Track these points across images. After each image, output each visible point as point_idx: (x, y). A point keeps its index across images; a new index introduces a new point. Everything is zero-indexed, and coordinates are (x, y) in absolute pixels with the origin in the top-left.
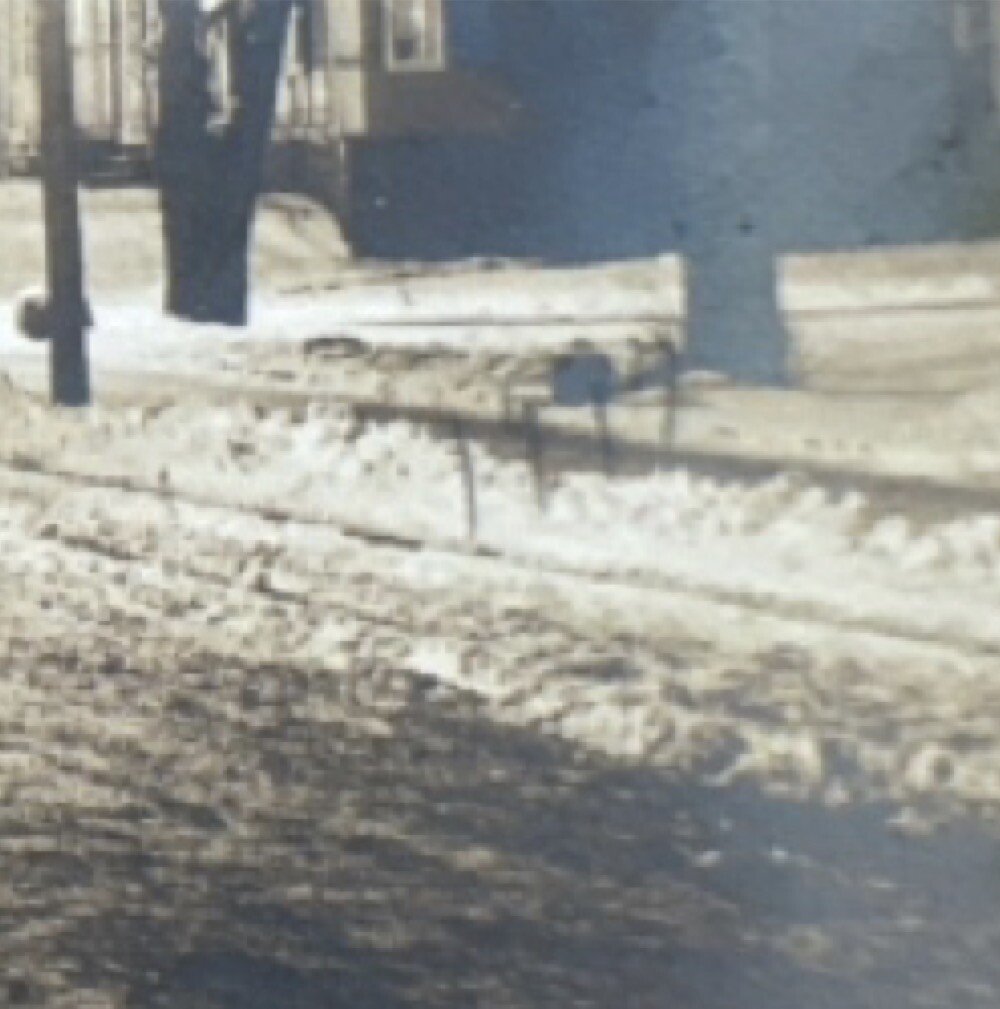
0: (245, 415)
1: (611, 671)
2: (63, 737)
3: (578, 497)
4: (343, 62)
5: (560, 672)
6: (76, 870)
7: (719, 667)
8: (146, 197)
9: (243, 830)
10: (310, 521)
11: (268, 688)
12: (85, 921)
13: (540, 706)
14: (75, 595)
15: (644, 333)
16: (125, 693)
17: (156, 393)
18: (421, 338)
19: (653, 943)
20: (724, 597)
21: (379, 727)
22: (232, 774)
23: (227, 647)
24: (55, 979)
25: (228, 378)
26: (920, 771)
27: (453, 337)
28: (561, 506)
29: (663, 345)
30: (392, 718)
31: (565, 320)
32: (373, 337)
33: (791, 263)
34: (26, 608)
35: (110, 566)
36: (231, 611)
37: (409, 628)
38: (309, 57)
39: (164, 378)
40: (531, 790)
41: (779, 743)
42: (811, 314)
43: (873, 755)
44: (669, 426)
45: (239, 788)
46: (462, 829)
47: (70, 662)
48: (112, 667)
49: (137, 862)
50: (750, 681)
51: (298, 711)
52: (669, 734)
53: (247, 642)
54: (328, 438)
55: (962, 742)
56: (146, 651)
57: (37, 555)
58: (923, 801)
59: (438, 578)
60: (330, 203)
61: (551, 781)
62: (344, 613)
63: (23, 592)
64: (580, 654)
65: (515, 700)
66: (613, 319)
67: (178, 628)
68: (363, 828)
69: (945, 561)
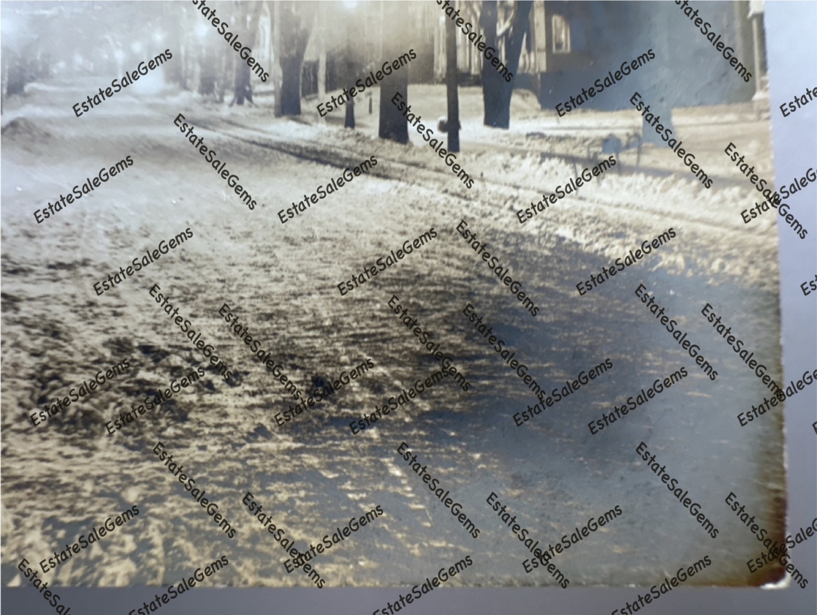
0: (509, 157)
1: (619, 235)
2: (448, 255)
3: (610, 182)
4: (539, 50)
5: (604, 235)
6: (452, 297)
7: (653, 234)
8: (479, 90)
10: (526, 188)
11: (513, 240)
12: (453, 314)
13: (597, 246)
14: (453, 211)
15: (631, 132)
16: (467, 241)
17: (481, 149)
18: (562, 133)
19: (632, 321)
20: (654, 212)
21: (546, 252)
23: (499, 226)
24: (443, 332)
25: (503, 145)
26: (715, 266)
27: (572, 133)
28: (604, 184)
29: (636, 135)
30: (551, 250)
31: (606, 128)
32: (548, 133)
33: (675, 111)
34: (437, 215)
35: (464, 202)
36: (502, 216)
37: (557, 221)
38: (529, 49)
39: (484, 145)
41: (672, 258)
42: (682, 126)
43: (702, 262)
44: (638, 160)
46: (570, 285)
47: (451, 231)
48: (464, 233)
49: (470, 294)
51: (522, 248)
53: (506, 226)
54: (534, 163)
55: (728, 257)
56: (475, 228)
57: (441, 198)
58: (716, 276)
59: (567, 206)
60: (535, 92)
63: (436, 210)
64: (610, 230)
65: (590, 244)
66: (621, 128)
67: (485, 221)
68: (541, 284)
69: (723, 201)
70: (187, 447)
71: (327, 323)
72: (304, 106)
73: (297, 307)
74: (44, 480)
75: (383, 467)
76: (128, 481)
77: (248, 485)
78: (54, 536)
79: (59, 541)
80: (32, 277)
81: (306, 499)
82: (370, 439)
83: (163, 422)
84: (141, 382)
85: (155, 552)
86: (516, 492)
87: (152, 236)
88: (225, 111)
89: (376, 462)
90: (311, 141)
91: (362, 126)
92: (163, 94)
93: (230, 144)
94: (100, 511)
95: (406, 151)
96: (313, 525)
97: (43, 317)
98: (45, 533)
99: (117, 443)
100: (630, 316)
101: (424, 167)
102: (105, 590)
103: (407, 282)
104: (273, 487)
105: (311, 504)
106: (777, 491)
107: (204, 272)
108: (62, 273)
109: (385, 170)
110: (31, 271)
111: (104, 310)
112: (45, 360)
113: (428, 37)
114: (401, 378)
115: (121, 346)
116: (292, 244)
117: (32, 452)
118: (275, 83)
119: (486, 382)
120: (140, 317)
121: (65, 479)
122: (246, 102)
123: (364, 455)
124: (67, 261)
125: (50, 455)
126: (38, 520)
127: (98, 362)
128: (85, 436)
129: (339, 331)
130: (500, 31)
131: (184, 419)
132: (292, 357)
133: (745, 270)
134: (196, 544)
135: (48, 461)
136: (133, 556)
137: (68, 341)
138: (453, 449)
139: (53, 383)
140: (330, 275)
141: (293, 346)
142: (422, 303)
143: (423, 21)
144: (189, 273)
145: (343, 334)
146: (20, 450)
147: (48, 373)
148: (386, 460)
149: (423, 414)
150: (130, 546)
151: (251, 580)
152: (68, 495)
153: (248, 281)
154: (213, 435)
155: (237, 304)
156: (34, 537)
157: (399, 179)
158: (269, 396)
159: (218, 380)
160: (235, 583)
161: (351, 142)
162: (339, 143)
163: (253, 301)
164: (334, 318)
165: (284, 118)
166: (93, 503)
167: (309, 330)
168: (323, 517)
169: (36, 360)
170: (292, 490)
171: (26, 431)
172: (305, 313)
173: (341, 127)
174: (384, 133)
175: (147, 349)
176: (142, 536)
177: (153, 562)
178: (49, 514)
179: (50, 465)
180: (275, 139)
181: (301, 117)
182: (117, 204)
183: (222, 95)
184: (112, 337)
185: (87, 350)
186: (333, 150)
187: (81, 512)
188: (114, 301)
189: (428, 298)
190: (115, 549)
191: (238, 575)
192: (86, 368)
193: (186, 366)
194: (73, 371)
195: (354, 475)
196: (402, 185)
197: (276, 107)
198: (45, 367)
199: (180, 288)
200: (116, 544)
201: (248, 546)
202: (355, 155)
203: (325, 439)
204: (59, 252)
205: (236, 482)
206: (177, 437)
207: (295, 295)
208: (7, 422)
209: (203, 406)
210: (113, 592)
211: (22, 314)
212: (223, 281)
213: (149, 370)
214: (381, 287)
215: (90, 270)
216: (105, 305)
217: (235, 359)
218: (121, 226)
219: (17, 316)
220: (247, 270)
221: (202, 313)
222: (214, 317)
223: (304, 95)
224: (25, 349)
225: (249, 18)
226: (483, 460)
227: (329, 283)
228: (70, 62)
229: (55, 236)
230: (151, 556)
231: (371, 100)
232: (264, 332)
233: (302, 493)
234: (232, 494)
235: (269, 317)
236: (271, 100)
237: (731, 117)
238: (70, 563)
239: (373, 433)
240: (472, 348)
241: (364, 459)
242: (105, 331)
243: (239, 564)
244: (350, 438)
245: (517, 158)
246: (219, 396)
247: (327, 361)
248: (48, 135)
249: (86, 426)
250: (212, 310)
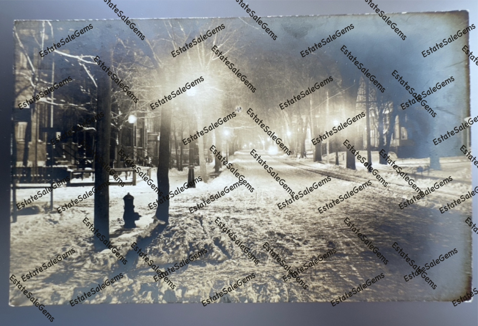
0: (387, 173)
2: (369, 205)
3: (419, 181)
4: (397, 139)
6: (369, 217)
7: (433, 197)
8: (378, 152)
9: (386, 213)
10: (393, 183)
11: (388, 200)
12: (370, 222)
14: (370, 191)
15: (426, 165)
16: (375, 200)
18: (404, 166)
19: (425, 224)
22: (385, 208)
23: (384, 196)
24: (368, 228)
25: (385, 170)
27: (407, 166)
30: (400, 203)
31: (418, 164)
32: (400, 166)
33: (441, 158)
35: (373, 188)
36: (385, 192)
37: (402, 194)
40: (414, 210)
41: (438, 205)
42: (443, 163)
44: (428, 174)
45: (385, 209)
46: (407, 213)
47: (369, 197)
48: (373, 198)
49: (376, 216)
50: (436, 199)
51: (391, 202)
52: (428, 204)
53: (387, 195)
54: (395, 175)
56: (377, 196)
59: (405, 189)
60: (396, 153)
61: (416, 208)
62: (396, 192)
66: (423, 164)
67: (380, 194)
68: (398, 213)
69: (455, 187)
70: (293, 262)
71: (333, 225)
72: (323, 158)
73: (323, 221)
74: (251, 273)
75: (351, 268)
76: (276, 273)
77: (311, 273)
78: (256, 289)
79: (257, 290)
80: (243, 213)
81: (328, 277)
82: (346, 260)
83: (285, 255)
84: (278, 244)
85: (285, 292)
86: (390, 275)
87: (278, 200)
88: (298, 160)
89: (348, 266)
90: (325, 169)
91: (341, 164)
92: (279, 155)
93: (300, 171)
94: (268, 281)
95: (355, 172)
96: (330, 284)
97: (247, 225)
98: (253, 288)
99: (272, 262)
100: (425, 223)
101: (361, 177)
102: (272, 303)
103: (356, 213)
104: (318, 273)
105: (329, 278)
106: (469, 274)
107: (295, 211)
108: (252, 212)
109: (349, 178)
110: (242, 211)
111: (265, 222)
112: (249, 238)
113: (361, 135)
114: (355, 242)
115: (271, 233)
116: (321, 202)
117: (247, 265)
118: (313, 151)
119: (381, 243)
120: (276, 225)
121: (257, 272)
122: (304, 157)
123: (344, 264)
124: (253, 208)
125: (252, 265)
126: (251, 284)
127: (265, 238)
128: (262, 260)
129: (336, 228)
130: (384, 133)
131: (291, 254)
132: (322, 236)
133: (461, 209)
134: (297, 290)
135: (252, 267)
136: (279, 294)
137: (255, 232)
138: (371, 262)
139: (252, 244)
140: (333, 211)
141: (322, 233)
142: (361, 219)
143: (360, 130)
144: (290, 211)
145: (337, 229)
146: (243, 264)
147: (250, 241)
148: (351, 265)
149: (362, 252)
150: (278, 291)
151: (314, 300)
152: (259, 277)
153: (308, 213)
154: (300, 259)
155: (305, 220)
156: (250, 289)
157: (353, 181)
158: (316, 247)
159: (300, 243)
160: (309, 301)
161: (338, 169)
162: (334, 170)
163: (310, 219)
164: (334, 224)
165: (317, 162)
166: (266, 279)
167: (327, 228)
168: (333, 282)
169: (246, 238)
170: (324, 274)
171: (245, 259)
172: (326, 223)
173: (335, 165)
174: (348, 167)
175: (279, 234)
176: (281, 288)
177: (285, 295)
178: (254, 282)
179: (253, 268)
180: (314, 169)
181: (322, 162)
182: (267, 190)
183: (297, 155)
184: (268, 231)
185: (261, 235)
186: (332, 172)
187: (263, 281)
188: (269, 220)
189: (363, 218)
190: (274, 292)
191: (310, 299)
192: (261, 240)
193: (291, 239)
194: (257, 241)
195: (342, 270)
196: (354, 183)
197: (314, 158)
198: (249, 240)
199: (288, 216)
200: (274, 290)
201: (312, 290)
202: (339, 174)
203: (333, 260)
204: (250, 205)
205: (307, 272)
206: (289, 260)
207: (323, 217)
208: (239, 256)
209: (297, 250)
210: (274, 304)
211: (240, 224)
212: (300, 213)
213: (280, 240)
214: (348, 215)
215: (260, 210)
216: (265, 221)
217: (305, 237)
218: (269, 197)
219: (239, 225)
220: (308, 210)
221: (294, 223)
222: (299, 224)
223: (322, 155)
224: (242, 234)
225: (304, 129)
226: (380, 265)
227: (333, 213)
228: (248, 144)
229: (248, 200)
230: (284, 294)
231: (343, 156)
232: (314, 228)
233: (327, 275)
234: (306, 276)
235: (315, 224)
236: (312, 156)
237: (458, 160)
238: (261, 296)
239: (347, 258)
240: (376, 232)
241: (345, 265)
242: (266, 229)
243: (310, 295)
244: (340, 259)
245: (389, 174)
246: (301, 247)
247: (333, 237)
248: (243, 168)
249: (262, 257)
250: (298, 222)
